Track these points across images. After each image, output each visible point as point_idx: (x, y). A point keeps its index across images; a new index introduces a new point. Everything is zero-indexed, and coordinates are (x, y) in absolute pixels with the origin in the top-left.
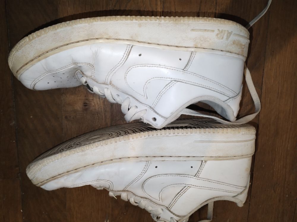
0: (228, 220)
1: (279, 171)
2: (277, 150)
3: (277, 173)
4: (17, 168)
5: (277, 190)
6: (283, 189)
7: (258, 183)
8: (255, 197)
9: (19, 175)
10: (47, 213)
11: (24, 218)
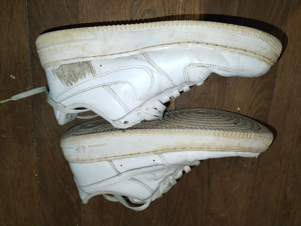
0: (235, 188)
1: (287, 144)
2: (287, 124)
3: (284, 146)
4: (33, 133)
5: (283, 162)
6: (288, 161)
7: (266, 155)
8: (261, 168)
9: (34, 140)
10: (61, 178)
11: (38, 182)
